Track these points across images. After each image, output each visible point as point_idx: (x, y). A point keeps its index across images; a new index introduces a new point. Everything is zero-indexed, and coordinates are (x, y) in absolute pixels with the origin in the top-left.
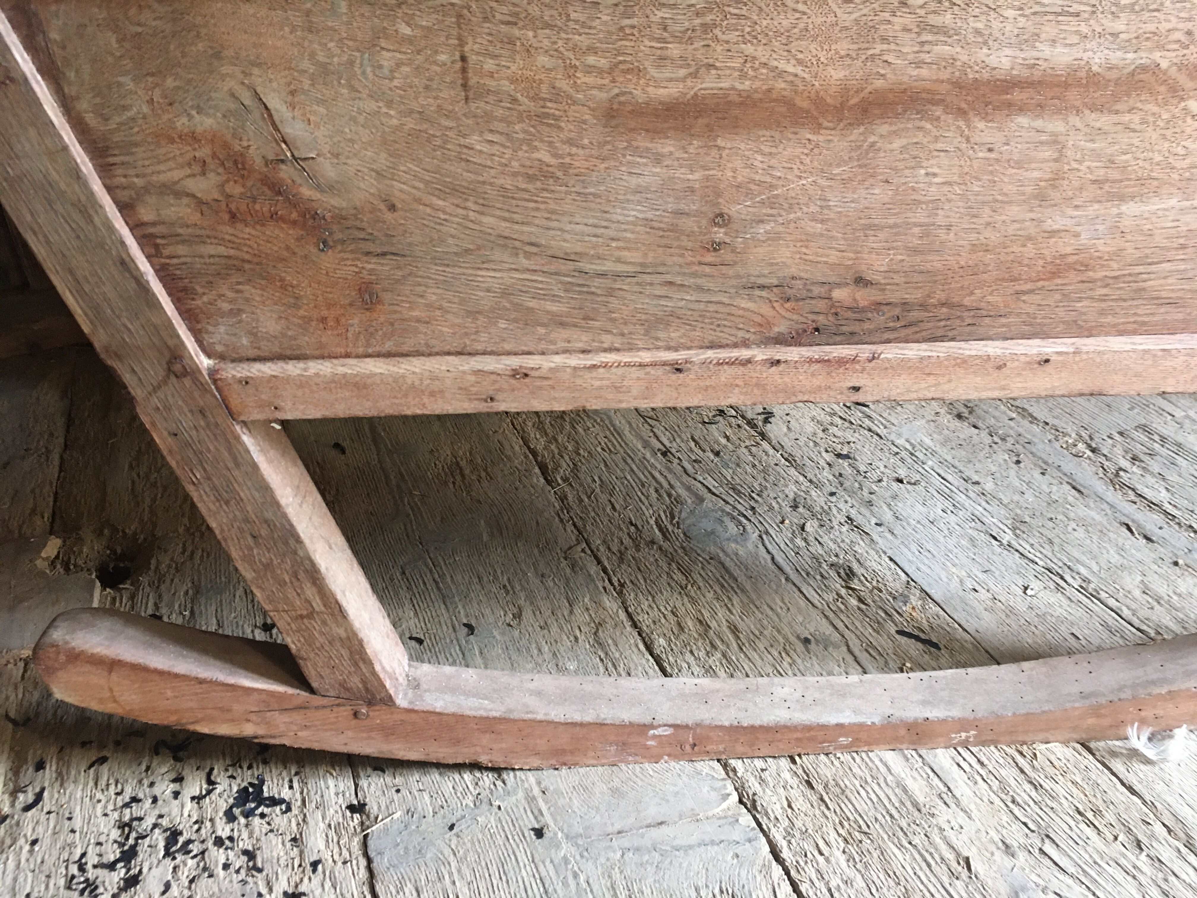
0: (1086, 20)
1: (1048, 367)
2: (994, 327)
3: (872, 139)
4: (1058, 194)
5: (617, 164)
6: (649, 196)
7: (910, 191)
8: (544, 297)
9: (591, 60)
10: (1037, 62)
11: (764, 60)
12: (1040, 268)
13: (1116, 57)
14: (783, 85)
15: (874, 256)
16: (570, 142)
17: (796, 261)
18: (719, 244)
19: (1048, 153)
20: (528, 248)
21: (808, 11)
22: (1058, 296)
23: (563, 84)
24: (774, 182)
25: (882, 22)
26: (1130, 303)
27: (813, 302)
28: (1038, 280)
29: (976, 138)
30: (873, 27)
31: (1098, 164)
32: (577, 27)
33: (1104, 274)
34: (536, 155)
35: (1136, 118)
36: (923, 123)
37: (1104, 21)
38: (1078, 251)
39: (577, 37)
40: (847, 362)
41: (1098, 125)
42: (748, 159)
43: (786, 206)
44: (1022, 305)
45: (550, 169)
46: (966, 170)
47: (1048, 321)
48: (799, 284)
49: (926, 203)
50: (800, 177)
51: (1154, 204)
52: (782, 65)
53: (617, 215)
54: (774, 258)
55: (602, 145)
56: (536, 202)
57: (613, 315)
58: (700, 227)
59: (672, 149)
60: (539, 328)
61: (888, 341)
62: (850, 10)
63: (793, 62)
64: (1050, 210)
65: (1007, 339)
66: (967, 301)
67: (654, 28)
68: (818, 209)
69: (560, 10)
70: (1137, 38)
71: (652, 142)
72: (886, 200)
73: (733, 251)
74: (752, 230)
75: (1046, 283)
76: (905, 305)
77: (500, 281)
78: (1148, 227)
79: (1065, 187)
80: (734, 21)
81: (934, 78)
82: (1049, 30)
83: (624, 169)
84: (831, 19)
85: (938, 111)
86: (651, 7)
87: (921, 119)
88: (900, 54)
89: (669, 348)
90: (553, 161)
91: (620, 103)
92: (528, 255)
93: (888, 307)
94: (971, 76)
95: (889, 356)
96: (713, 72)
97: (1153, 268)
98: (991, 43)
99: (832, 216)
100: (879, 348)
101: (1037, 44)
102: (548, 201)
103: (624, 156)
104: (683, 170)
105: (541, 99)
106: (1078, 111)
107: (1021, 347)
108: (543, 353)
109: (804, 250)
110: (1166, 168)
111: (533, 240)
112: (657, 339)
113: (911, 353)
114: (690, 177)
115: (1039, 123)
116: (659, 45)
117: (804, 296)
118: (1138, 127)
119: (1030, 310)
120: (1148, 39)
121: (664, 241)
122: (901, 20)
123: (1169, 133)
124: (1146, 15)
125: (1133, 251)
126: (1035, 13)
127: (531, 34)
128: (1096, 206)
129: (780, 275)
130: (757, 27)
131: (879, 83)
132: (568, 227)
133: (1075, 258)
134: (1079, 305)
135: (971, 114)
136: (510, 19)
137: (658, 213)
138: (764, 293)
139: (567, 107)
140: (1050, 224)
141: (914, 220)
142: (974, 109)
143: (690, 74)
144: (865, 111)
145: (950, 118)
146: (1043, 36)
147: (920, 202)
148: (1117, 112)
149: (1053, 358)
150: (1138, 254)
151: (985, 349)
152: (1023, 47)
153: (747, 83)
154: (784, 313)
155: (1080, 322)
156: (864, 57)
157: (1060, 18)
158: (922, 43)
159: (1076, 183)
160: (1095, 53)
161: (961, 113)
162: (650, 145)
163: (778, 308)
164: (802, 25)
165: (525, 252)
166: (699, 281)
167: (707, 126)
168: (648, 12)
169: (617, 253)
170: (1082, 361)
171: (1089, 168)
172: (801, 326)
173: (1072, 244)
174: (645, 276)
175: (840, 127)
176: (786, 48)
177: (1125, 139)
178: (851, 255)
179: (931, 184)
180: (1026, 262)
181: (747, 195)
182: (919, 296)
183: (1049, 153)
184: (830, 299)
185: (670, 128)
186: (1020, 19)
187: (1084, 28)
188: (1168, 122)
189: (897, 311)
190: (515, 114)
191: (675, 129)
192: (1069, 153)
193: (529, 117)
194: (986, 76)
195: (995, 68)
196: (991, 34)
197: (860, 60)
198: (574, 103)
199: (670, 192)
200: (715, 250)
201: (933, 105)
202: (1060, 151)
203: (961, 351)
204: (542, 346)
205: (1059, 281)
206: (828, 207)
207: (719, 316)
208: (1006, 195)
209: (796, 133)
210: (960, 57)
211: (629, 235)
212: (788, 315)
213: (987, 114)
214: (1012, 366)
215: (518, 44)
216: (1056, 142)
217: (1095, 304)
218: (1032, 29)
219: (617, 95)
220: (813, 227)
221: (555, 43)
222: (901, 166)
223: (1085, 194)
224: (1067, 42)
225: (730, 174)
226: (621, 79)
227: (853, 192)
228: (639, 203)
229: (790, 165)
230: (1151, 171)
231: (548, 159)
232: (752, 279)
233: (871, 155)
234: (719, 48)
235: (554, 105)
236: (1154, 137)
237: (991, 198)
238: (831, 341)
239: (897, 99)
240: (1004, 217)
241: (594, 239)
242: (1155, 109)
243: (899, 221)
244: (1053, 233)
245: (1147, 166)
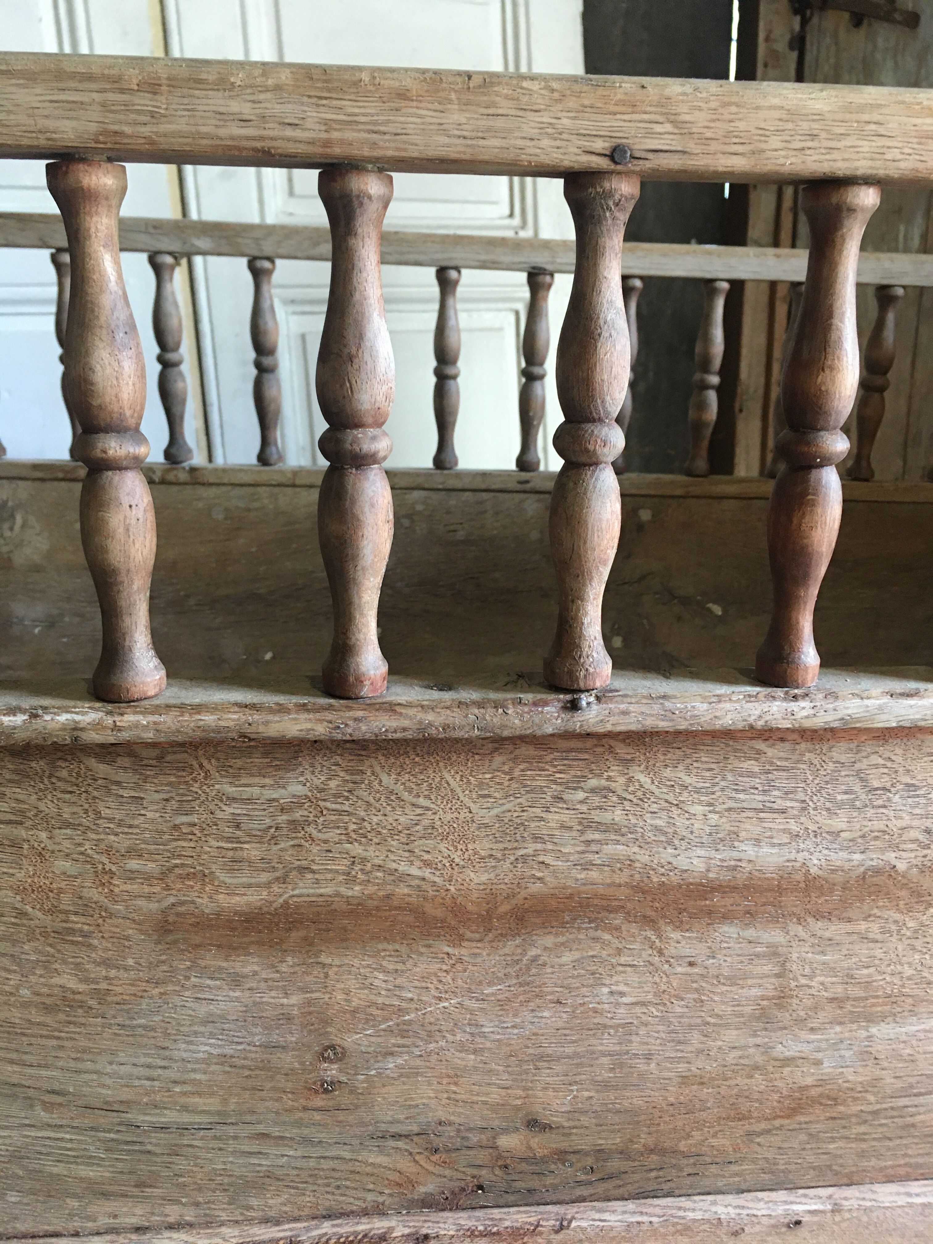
0: (794, 817)
1: (803, 1232)
2: (724, 1176)
3: (533, 952)
4: (787, 1015)
5: (177, 988)
6: (226, 1026)
7: (590, 1013)
8: (75, 1160)
9: (133, 864)
10: (739, 864)
11: (377, 861)
12: (775, 1104)
13: (839, 858)
14: (406, 891)
15: (551, 1093)
16: (106, 963)
17: (444, 1101)
18: (332, 1083)
19: (768, 968)
20: (48, 1098)
21: (432, 806)
22: (803, 1137)
23: (93, 894)
24: (404, 1005)
25: (531, 819)
26: (898, 1142)
27: (471, 1152)
28: (775, 1118)
29: (671, 950)
30: (522, 824)
31: (834, 979)
32: (112, 826)
33: (859, 1108)
34: (56, 980)
35: (875, 927)
36: (599, 933)
37: (818, 818)
38: (821, 1082)
39: (112, 838)
40: (525, 1234)
41: (827, 934)
42: (366, 978)
43: (423, 1034)
44: (757, 1148)
45: (78, 997)
46: (663, 987)
47: (793, 1167)
48: (450, 1131)
49: (616, 1027)
50: (440, 999)
51: (911, 1024)
52: (403, 867)
53: (181, 1051)
54: (412, 1099)
55: (151, 966)
56: (58, 1038)
57: (181, 1180)
58: (302, 1063)
59: (256, 968)
60: (68, 1200)
61: (582, 1199)
62: (489, 805)
63: (418, 863)
64: (779, 1033)
65: (743, 1192)
66: (683, 1146)
67: (222, 826)
68: (468, 1037)
69: (86, 806)
70: (863, 836)
71: (227, 960)
72: (560, 1024)
73: (352, 1092)
74: (377, 1065)
75: (786, 1121)
76: (600, 1153)
77: (8, 1141)
78: (908, 1051)
79: (795, 1007)
80: (333, 818)
81: (608, 881)
82: (751, 828)
83: (187, 994)
84: (464, 814)
85: (618, 920)
86: (216, 802)
87: (596, 929)
88: (559, 855)
89: (266, 1221)
90: (82, 987)
91: (178, 914)
92: (48, 1107)
93: (577, 1156)
94: (655, 880)
95: (584, 1224)
96: (309, 876)
97: (921, 1100)
98: (676, 842)
99: (488, 1045)
100: (570, 1210)
101: (736, 844)
102: (77, 1036)
103: (187, 978)
104: (273, 993)
105: (61, 912)
106: (799, 919)
107: (761, 1205)
108: (76, 1234)
109: (454, 1088)
110: (921, 983)
111: (56, 1087)
112: (249, 1208)
113: (613, 1217)
114: (285, 1001)
115: (750, 933)
116: (230, 845)
117: (458, 1145)
118: (879, 937)
119: (769, 1156)
120: (876, 838)
121: (250, 1083)
122: (557, 817)
123: (918, 944)
124: (870, 812)
125: (893, 1080)
126: (729, 810)
127: (43, 835)
128: (838, 1029)
129: (422, 1119)
130: (366, 824)
131: (536, 888)
132: (109, 1069)
133: (819, 1090)
134: (832, 1146)
135: (661, 922)
136: (13, 818)
137: (240, 1047)
138: (400, 1144)
139: (100, 921)
140: (780, 1051)
141: (600, 1048)
142: (664, 917)
143: (277, 879)
144: (520, 919)
145: (634, 928)
146: (743, 834)
147: (605, 1026)
148: (849, 920)
149: (806, 1219)
150: (899, 1084)
151: (714, 1209)
152: (719, 846)
153: (357, 888)
154: (431, 1168)
155: (835, 1167)
156: (512, 858)
157: (762, 815)
158: (588, 842)
159: (808, 1002)
160: (811, 854)
161: (648, 921)
162: (224, 964)
163: (422, 1163)
164: (426, 822)
165: (44, 1103)
166: (306, 1132)
167: (305, 939)
168: (212, 807)
169: (183, 1100)
170: (844, 1220)
171: (822, 984)
172: (457, 1184)
173: (813, 1074)
174: (225, 1127)
175: (487, 939)
176: (407, 848)
177: (863, 950)
178: (520, 1092)
179: (618, 1004)
180: (756, 1096)
181: (367, 1021)
182: (618, 1140)
183: (770, 967)
184: (496, 1148)
185: (252, 943)
186: (710, 816)
187: (793, 826)
188: (916, 931)
189: (590, 1161)
190: (24, 930)
191: (260, 943)
192: (794, 967)
193: (45, 934)
194: (675, 878)
195: (686, 871)
196: (675, 833)
197: (508, 861)
198: (111, 915)
199: (257, 1021)
200: (326, 1091)
201: (610, 912)
202: (783, 965)
203: (681, 1213)
204: (76, 1224)
205: (802, 1119)
206: (483, 1035)
207: (337, 1175)
208: (718, 1016)
209: (429, 946)
210: (638, 857)
211: (198, 1076)
212: (437, 1170)
213: (682, 922)
214: (752, 1231)
215: (26, 846)
216: (776, 954)
217: (853, 1145)
218: (728, 827)
219: (173, 905)
220: (463, 1059)
221: (80, 845)
222: (575, 983)
223: (821, 1014)
224: (775, 841)
225: (340, 996)
226: (179, 886)
227: (515, 1015)
228: (212, 1035)
229: (424, 985)
230: (903, 986)
231: (73, 984)
232: (383, 1127)
233: (534, 971)
234: (315, 849)
235: (82, 919)
236: (900, 947)
237: (699, 1021)
238: (502, 1201)
239: (562, 906)
240: (720, 1043)
241: (148, 1083)
242: (898, 916)
243: (579, 1050)
244: (787, 1061)
245: (896, 980)
